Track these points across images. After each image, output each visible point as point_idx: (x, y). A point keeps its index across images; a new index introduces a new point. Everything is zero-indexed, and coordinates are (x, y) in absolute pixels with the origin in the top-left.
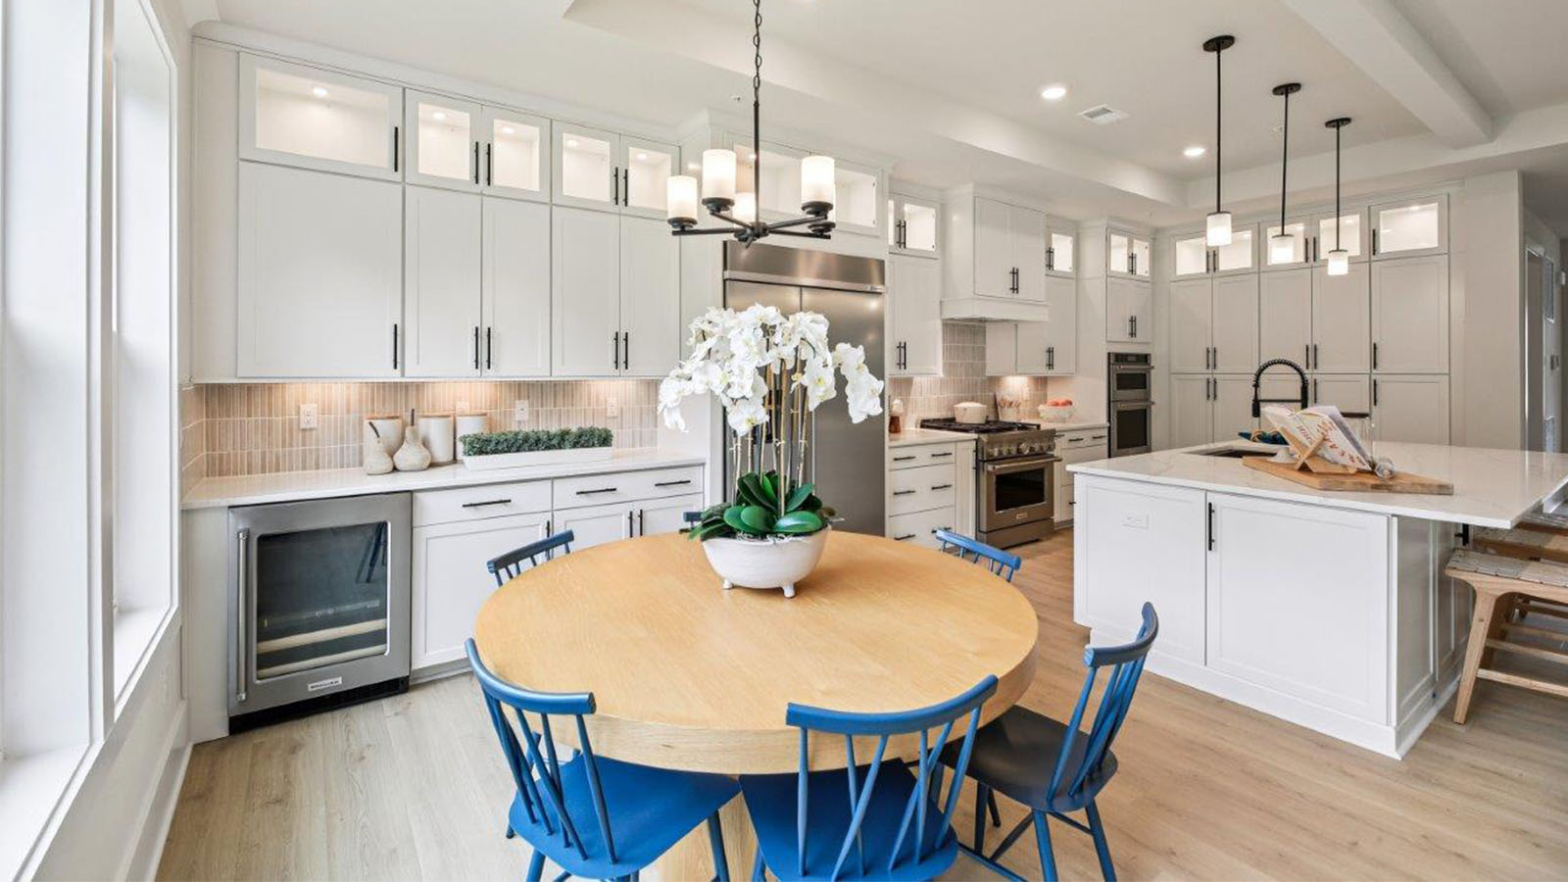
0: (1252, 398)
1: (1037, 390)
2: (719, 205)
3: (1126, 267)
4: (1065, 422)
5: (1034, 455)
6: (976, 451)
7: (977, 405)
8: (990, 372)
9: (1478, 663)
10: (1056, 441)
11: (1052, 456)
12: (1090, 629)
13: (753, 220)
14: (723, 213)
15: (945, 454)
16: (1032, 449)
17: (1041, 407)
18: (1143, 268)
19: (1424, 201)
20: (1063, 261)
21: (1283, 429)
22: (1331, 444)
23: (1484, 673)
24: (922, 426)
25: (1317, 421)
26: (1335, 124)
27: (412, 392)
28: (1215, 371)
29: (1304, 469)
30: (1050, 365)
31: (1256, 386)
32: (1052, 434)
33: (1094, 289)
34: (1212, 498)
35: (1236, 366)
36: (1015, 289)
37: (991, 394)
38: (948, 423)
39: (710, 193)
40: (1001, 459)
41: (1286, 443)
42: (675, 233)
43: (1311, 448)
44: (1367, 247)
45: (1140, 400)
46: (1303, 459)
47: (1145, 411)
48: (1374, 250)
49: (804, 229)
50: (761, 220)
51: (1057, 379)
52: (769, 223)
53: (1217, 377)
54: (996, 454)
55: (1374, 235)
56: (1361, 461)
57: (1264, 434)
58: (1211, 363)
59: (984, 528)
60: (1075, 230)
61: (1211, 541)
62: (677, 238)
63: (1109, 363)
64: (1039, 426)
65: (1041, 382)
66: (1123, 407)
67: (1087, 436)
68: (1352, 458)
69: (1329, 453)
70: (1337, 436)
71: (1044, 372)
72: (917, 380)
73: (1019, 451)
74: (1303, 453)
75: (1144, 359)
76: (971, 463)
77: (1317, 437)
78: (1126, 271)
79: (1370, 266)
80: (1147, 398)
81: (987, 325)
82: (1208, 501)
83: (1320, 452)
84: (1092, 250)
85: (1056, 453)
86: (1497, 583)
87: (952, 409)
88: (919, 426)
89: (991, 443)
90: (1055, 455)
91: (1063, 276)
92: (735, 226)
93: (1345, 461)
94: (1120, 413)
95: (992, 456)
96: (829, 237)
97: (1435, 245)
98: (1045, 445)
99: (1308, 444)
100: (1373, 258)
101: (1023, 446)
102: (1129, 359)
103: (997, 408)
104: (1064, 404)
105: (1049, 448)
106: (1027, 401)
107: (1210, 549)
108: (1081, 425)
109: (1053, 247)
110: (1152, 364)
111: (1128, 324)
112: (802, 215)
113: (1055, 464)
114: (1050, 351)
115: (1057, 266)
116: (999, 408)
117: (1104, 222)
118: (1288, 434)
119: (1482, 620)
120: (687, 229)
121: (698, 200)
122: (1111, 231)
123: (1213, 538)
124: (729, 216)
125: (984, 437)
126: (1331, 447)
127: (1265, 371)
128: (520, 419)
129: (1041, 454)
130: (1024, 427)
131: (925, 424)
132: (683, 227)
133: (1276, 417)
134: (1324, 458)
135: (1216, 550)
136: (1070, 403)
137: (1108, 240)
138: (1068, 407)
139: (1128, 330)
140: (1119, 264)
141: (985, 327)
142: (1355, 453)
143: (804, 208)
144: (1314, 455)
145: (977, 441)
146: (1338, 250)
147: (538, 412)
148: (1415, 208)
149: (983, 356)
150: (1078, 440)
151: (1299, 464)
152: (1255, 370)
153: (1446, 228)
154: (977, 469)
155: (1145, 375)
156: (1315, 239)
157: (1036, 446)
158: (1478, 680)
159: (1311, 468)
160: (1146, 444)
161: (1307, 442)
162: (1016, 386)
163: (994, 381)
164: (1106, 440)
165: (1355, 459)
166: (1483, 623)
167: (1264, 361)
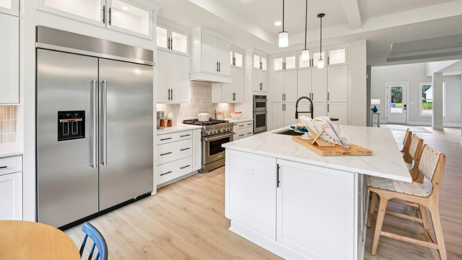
0: (296, 111)
1: (231, 108)
3: (259, 66)
4: (239, 119)
5: (225, 132)
6: (202, 133)
7: (206, 114)
8: (213, 102)
9: (381, 229)
10: (234, 127)
11: (233, 133)
12: (231, 220)
15: (187, 135)
16: (224, 130)
17: (232, 114)
18: (264, 67)
19: (341, 48)
20: (239, 63)
21: (307, 126)
22: (326, 134)
23: (383, 233)
24: (184, 123)
25: (322, 123)
26: (320, 16)
28: (285, 101)
29: (315, 144)
30: (234, 99)
31: (297, 107)
32: (232, 124)
33: (249, 73)
34: (279, 162)
35: (292, 99)
36: (218, 70)
37: (214, 110)
38: (194, 122)
40: (211, 135)
41: (308, 131)
43: (318, 135)
44: (326, 63)
45: (263, 111)
46: (315, 140)
47: (265, 114)
48: (328, 63)
51: (238, 104)
53: (286, 103)
54: (209, 134)
55: (328, 58)
56: (338, 142)
57: (300, 127)
58: (284, 99)
59: (204, 163)
60: (243, 53)
61: (278, 182)
63: (253, 99)
64: (228, 121)
65: (233, 105)
66: (258, 113)
67: (246, 124)
68: (334, 140)
69: (325, 138)
70: (329, 130)
71: (233, 102)
72: (182, 105)
73: (219, 131)
74: (315, 137)
75: (265, 97)
76: (200, 138)
77: (321, 130)
78: (259, 68)
79: (327, 68)
80: (266, 110)
81: (212, 85)
82: (277, 163)
83: (321, 137)
84: (248, 59)
85: (234, 131)
86: (388, 194)
87: (197, 116)
88: (183, 123)
89: (207, 129)
90: (234, 132)
91: (238, 68)
93: (331, 141)
94: (257, 115)
95: (208, 134)
97: (344, 62)
98: (229, 129)
99: (317, 133)
100: (328, 66)
101: (220, 130)
102: (260, 97)
103: (216, 115)
104: (239, 113)
105: (231, 129)
106: (227, 112)
107: (278, 187)
108: (244, 120)
109: (235, 57)
110: (267, 99)
111: (260, 85)
113: (234, 135)
114: (234, 94)
115: (236, 64)
116: (217, 115)
117: (251, 50)
118: (309, 128)
119: (382, 210)
122: (254, 54)
123: (279, 181)
125: (205, 127)
126: (326, 135)
127: (299, 101)
129: (228, 132)
130: (224, 122)
131: (185, 122)
133: (304, 120)
134: (322, 139)
135: (280, 187)
136: (241, 112)
137: (253, 56)
138: (240, 114)
139: (260, 88)
140: (257, 65)
141: (211, 85)
142: (336, 138)
144: (319, 138)
145: (202, 129)
146: (321, 59)
148: (339, 51)
149: (211, 96)
150: (243, 125)
151: (313, 142)
152: (296, 101)
153: (347, 56)
154: (202, 140)
155: (265, 103)
156: (312, 59)
157: (226, 130)
158: (381, 236)
159: (318, 143)
160: (265, 126)
161: (316, 133)
162: (223, 107)
163: (215, 105)
164: (252, 125)
165: (336, 141)
166: (383, 212)
167: (299, 97)
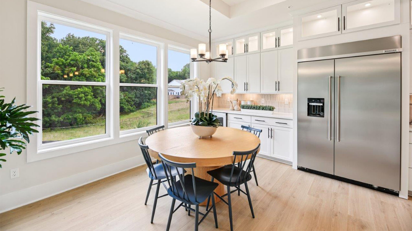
2: (202, 55)
13: (209, 58)
14: (203, 57)
27: (243, 95)
39: (200, 53)
42: (192, 61)
49: (221, 60)
50: (211, 58)
52: (213, 59)
62: (193, 62)
92: (206, 60)
96: (226, 62)
112: (220, 57)
120: (195, 60)
121: (197, 54)
124: (204, 58)
128: (263, 103)
132: (194, 60)
143: (220, 55)
147: (267, 101)
